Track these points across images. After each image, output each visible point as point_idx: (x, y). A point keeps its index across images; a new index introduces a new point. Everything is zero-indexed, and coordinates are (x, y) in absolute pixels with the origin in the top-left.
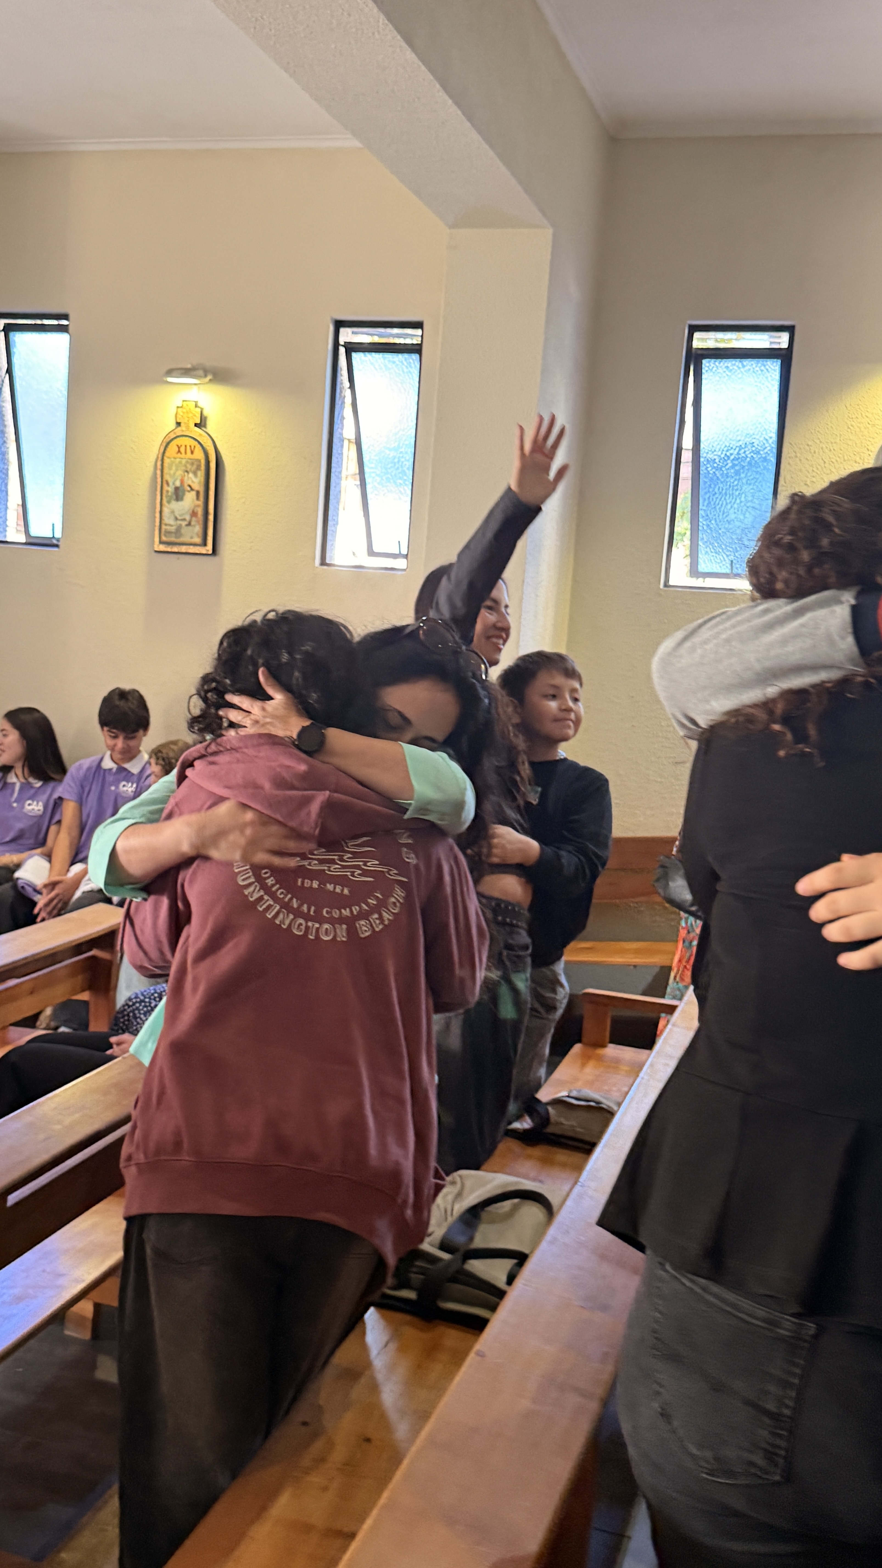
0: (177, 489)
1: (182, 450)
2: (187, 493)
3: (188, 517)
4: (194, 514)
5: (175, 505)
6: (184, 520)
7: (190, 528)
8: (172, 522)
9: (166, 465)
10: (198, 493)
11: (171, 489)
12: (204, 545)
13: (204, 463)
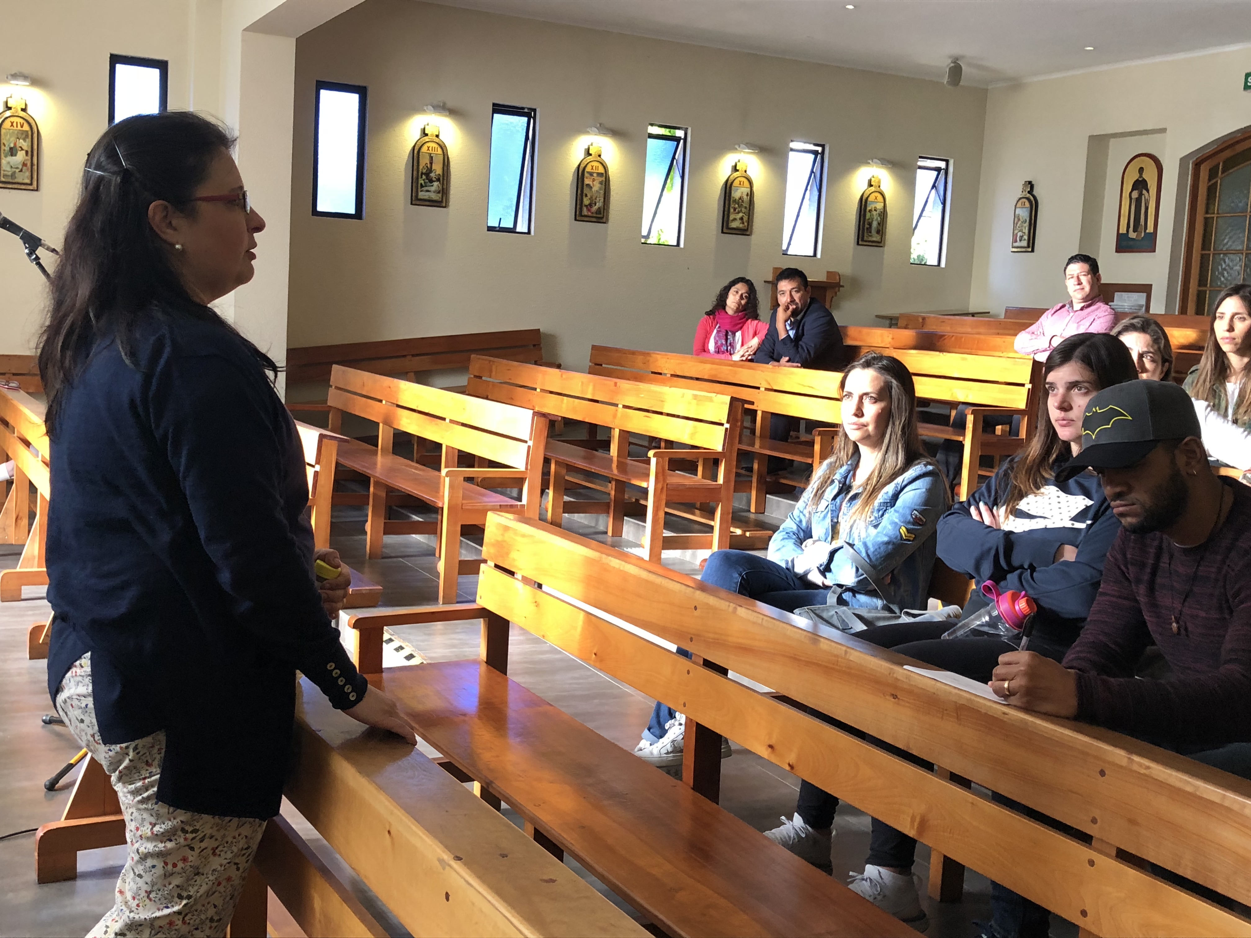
0: (11, 149)
1: (15, 124)
2: (19, 152)
3: (20, 167)
4: (24, 165)
5: (10, 159)
6: (17, 168)
7: (21, 173)
8: (8, 169)
9: (3, 133)
10: (27, 152)
11: (7, 149)
12: (31, 184)
13: (30, 133)
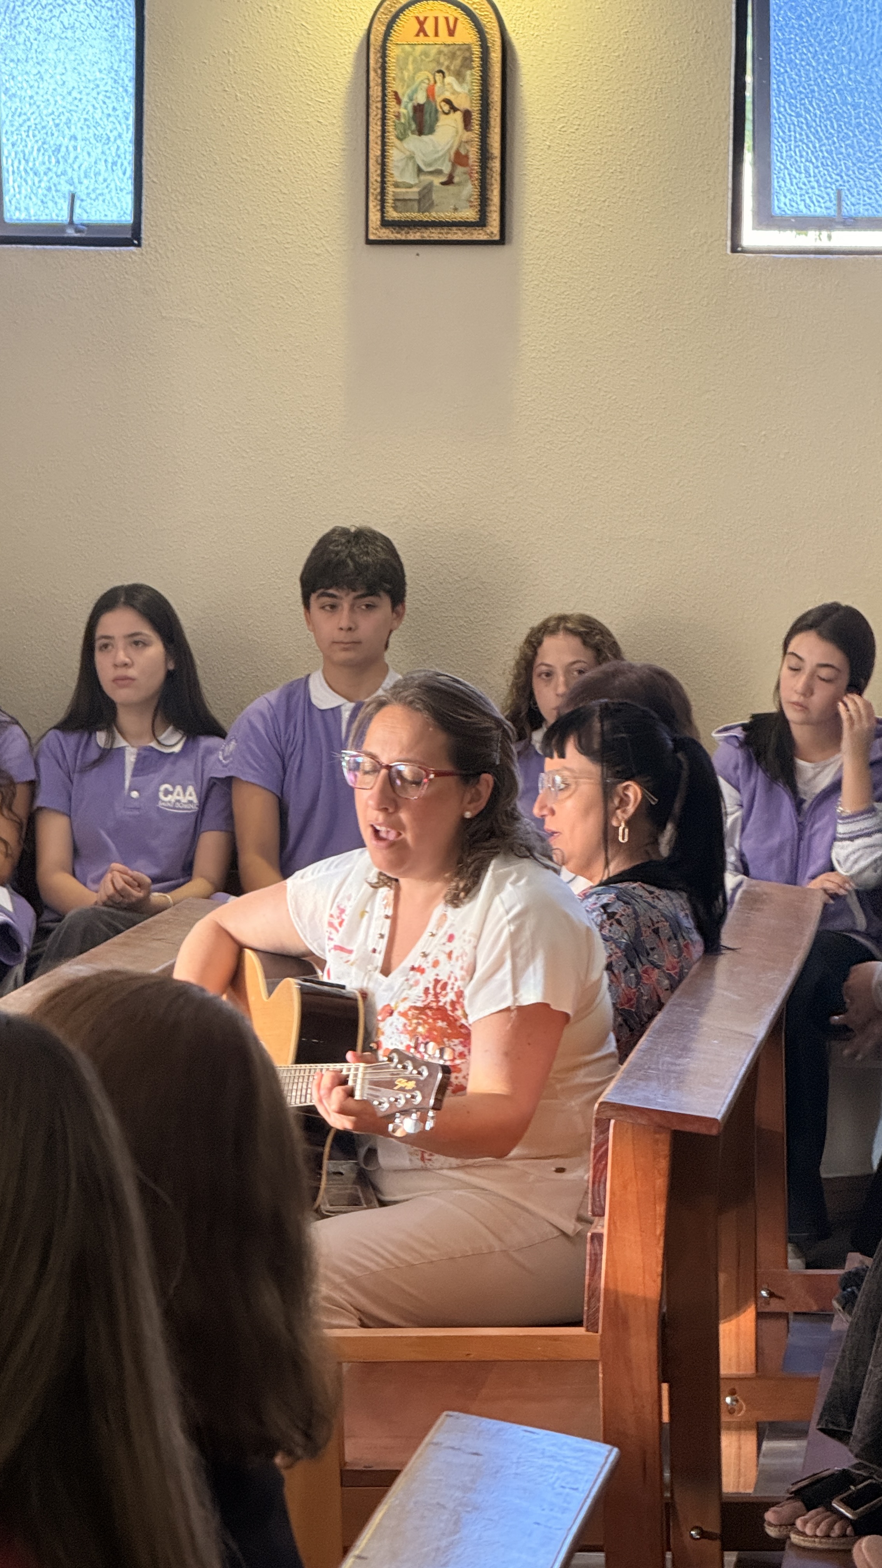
0: (419, 110)
1: (429, 27)
3: (446, 168)
4: (459, 159)
5: (415, 144)
7: (450, 187)
9: (391, 60)
10: (467, 116)
11: (406, 110)
12: (482, 223)
13: (477, 50)
